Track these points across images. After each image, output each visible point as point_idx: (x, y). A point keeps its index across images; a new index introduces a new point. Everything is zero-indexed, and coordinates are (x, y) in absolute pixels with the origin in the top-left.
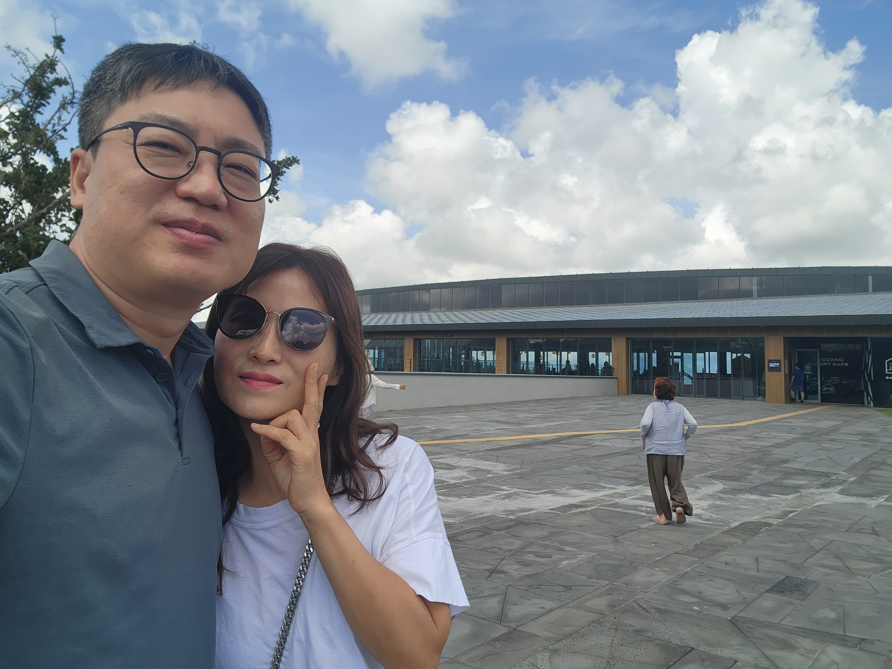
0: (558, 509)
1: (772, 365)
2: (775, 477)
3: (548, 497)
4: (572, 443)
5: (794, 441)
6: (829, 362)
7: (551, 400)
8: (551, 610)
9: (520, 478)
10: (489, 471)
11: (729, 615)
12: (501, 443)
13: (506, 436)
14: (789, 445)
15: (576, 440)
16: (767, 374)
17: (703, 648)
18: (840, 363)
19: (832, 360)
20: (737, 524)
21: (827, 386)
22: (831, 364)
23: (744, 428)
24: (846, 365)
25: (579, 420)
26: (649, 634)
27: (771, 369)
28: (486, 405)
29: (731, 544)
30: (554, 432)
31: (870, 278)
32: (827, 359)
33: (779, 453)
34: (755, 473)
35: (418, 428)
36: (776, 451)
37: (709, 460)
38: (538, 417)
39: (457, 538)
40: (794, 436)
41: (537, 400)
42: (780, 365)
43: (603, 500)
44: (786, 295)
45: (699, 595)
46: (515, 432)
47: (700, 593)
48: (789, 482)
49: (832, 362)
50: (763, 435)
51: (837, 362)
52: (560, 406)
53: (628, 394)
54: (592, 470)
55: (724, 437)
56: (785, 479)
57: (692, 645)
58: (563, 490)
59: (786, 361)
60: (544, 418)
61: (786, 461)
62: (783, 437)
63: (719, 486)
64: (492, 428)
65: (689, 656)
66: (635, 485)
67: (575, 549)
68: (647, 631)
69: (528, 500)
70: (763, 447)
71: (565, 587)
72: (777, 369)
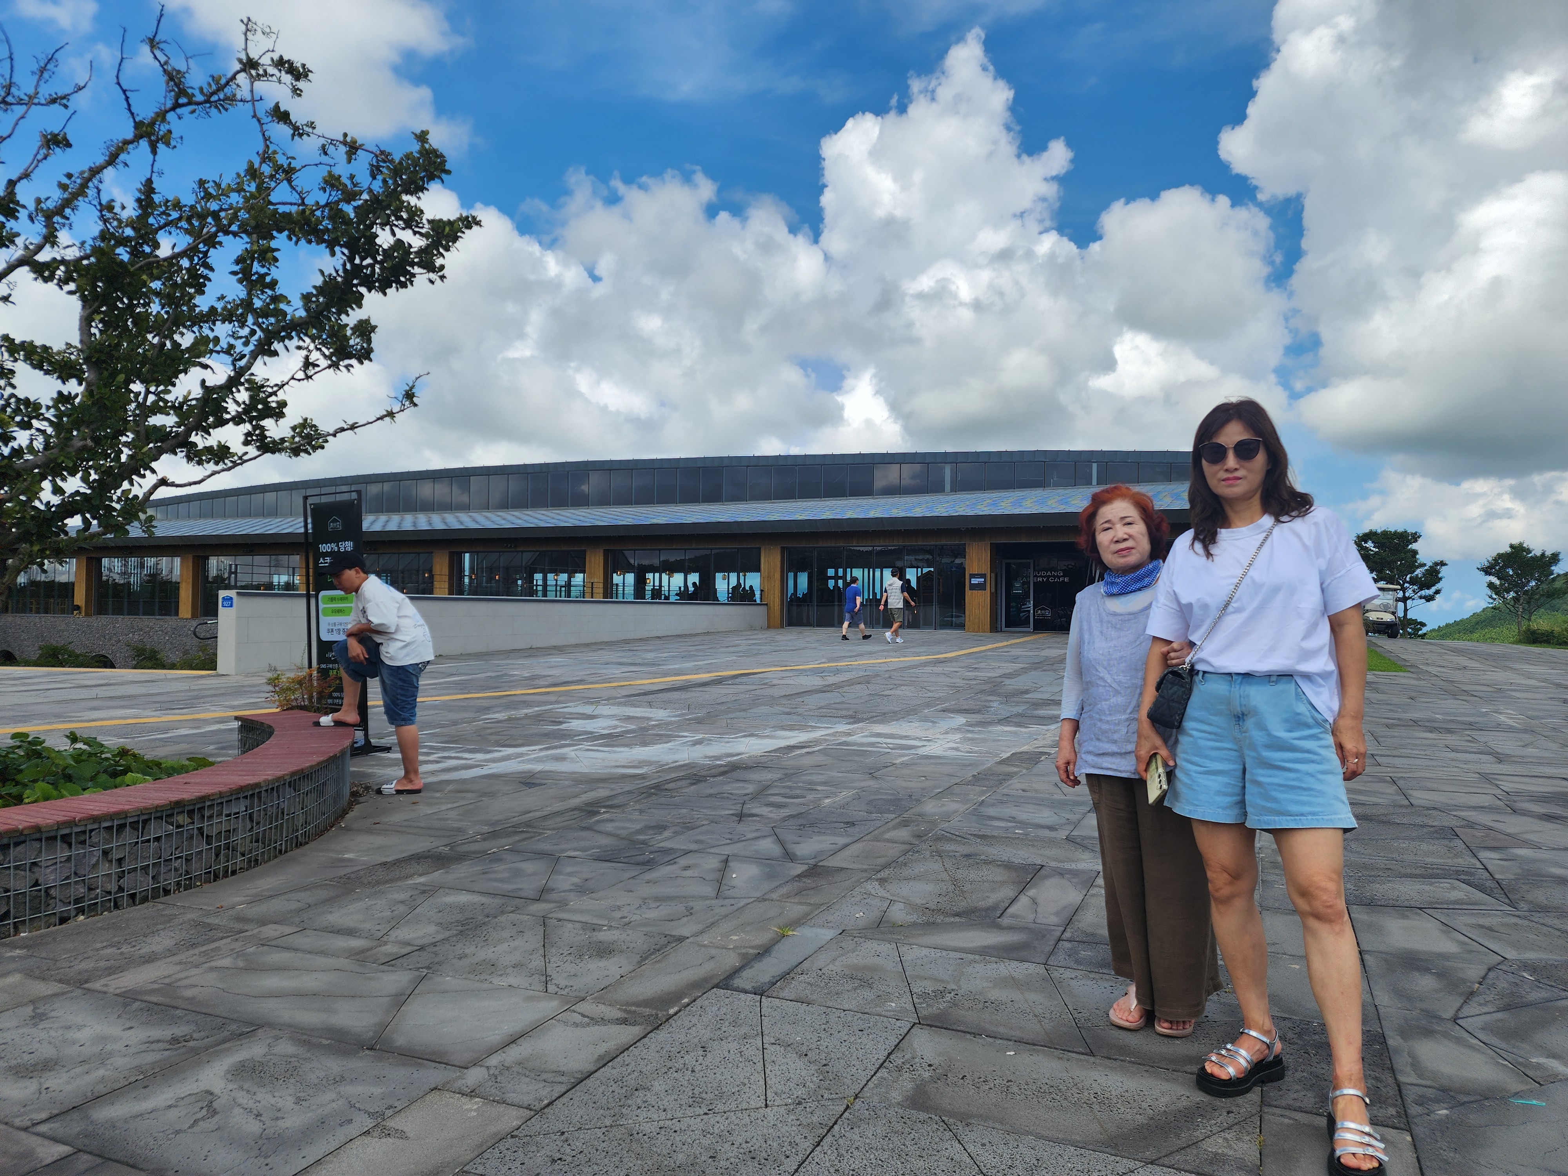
0: (775, 751)
1: (975, 581)
2: (1023, 708)
3: (752, 741)
4: (741, 684)
5: (1024, 670)
6: (1044, 577)
7: (678, 636)
8: (846, 846)
9: (698, 723)
10: (649, 719)
11: (1063, 834)
12: (640, 687)
13: (642, 679)
14: (1020, 675)
15: (744, 679)
16: (968, 593)
17: (1053, 864)
18: (1059, 577)
19: (1049, 573)
20: (1008, 755)
21: (1041, 609)
22: (1048, 580)
23: (951, 660)
24: (1066, 580)
25: (735, 658)
26: (983, 857)
27: (973, 587)
28: (587, 645)
29: (1016, 773)
30: (709, 672)
31: (1095, 466)
32: (1043, 573)
33: (1012, 684)
34: (995, 704)
35: (502, 676)
36: (1007, 682)
37: (930, 694)
38: (673, 657)
39: (663, 787)
40: (1021, 666)
41: (659, 637)
42: (985, 581)
43: (826, 740)
44: (988, 489)
45: (1013, 819)
46: (655, 675)
47: (1014, 818)
48: (1041, 712)
49: (1049, 576)
50: (982, 665)
51: (1055, 577)
52: (697, 643)
53: (782, 627)
54: (788, 710)
55: (936, 669)
56: (1036, 709)
57: (1039, 862)
58: (767, 732)
59: (993, 575)
60: (684, 657)
61: (1026, 692)
62: (1010, 667)
63: (960, 720)
64: (617, 671)
65: (1043, 872)
66: (855, 723)
67: (829, 788)
68: (976, 855)
69: (728, 745)
70: (989, 678)
71: (847, 823)
72: (981, 587)
